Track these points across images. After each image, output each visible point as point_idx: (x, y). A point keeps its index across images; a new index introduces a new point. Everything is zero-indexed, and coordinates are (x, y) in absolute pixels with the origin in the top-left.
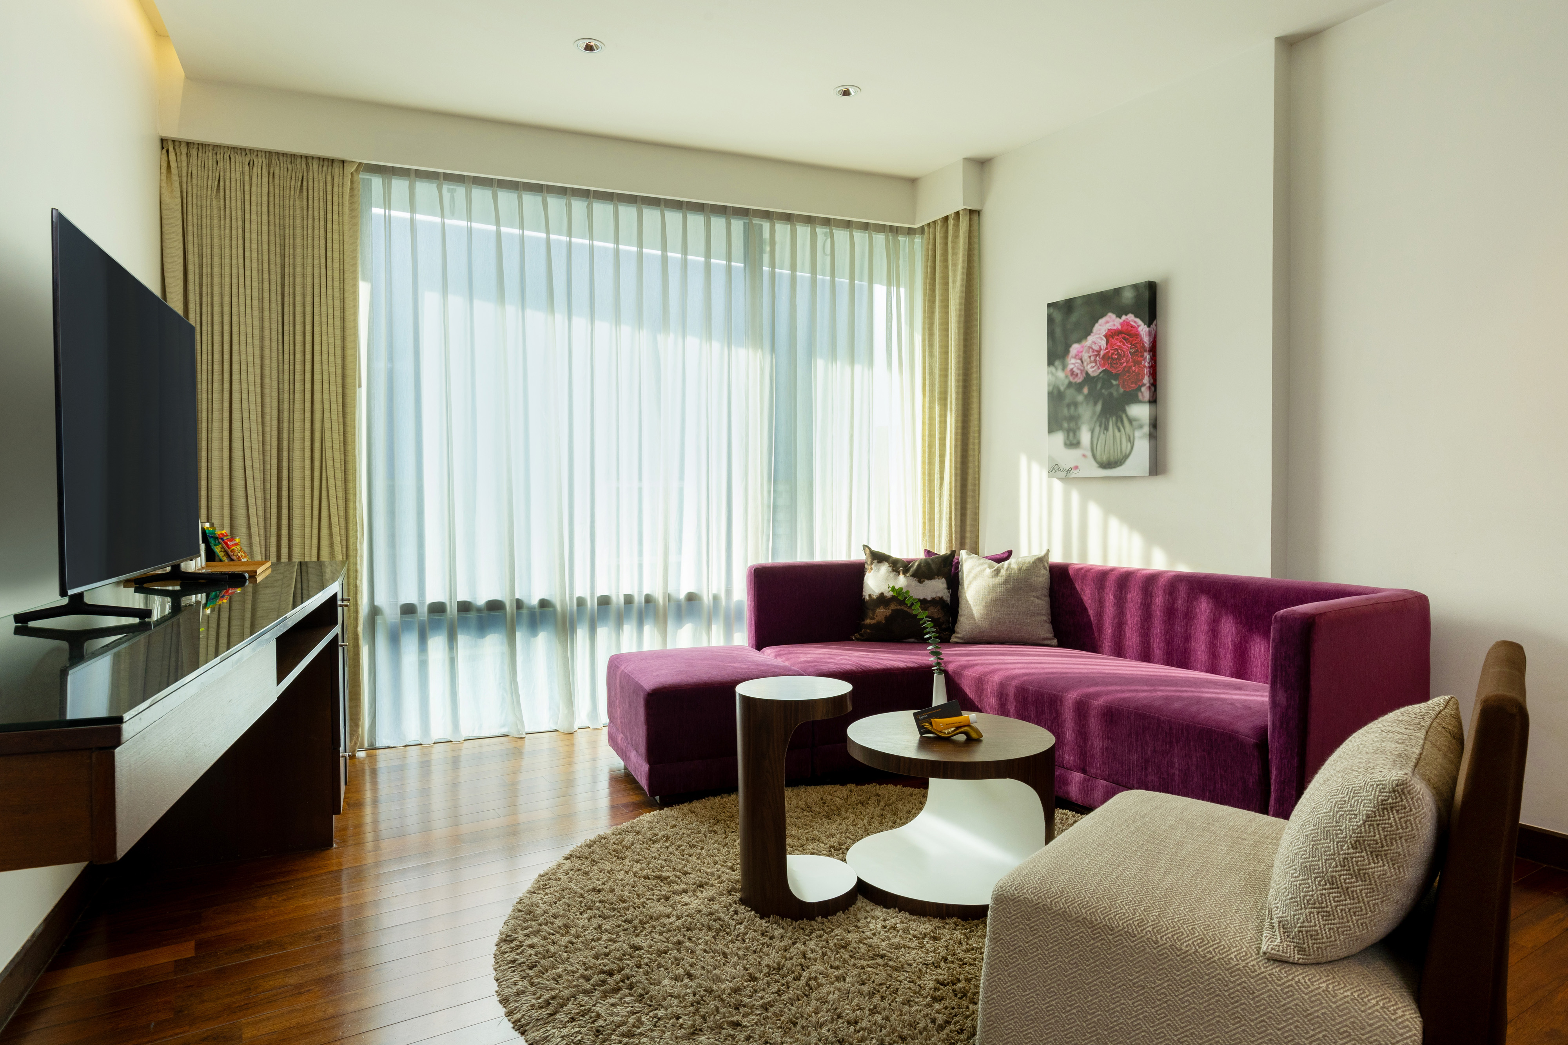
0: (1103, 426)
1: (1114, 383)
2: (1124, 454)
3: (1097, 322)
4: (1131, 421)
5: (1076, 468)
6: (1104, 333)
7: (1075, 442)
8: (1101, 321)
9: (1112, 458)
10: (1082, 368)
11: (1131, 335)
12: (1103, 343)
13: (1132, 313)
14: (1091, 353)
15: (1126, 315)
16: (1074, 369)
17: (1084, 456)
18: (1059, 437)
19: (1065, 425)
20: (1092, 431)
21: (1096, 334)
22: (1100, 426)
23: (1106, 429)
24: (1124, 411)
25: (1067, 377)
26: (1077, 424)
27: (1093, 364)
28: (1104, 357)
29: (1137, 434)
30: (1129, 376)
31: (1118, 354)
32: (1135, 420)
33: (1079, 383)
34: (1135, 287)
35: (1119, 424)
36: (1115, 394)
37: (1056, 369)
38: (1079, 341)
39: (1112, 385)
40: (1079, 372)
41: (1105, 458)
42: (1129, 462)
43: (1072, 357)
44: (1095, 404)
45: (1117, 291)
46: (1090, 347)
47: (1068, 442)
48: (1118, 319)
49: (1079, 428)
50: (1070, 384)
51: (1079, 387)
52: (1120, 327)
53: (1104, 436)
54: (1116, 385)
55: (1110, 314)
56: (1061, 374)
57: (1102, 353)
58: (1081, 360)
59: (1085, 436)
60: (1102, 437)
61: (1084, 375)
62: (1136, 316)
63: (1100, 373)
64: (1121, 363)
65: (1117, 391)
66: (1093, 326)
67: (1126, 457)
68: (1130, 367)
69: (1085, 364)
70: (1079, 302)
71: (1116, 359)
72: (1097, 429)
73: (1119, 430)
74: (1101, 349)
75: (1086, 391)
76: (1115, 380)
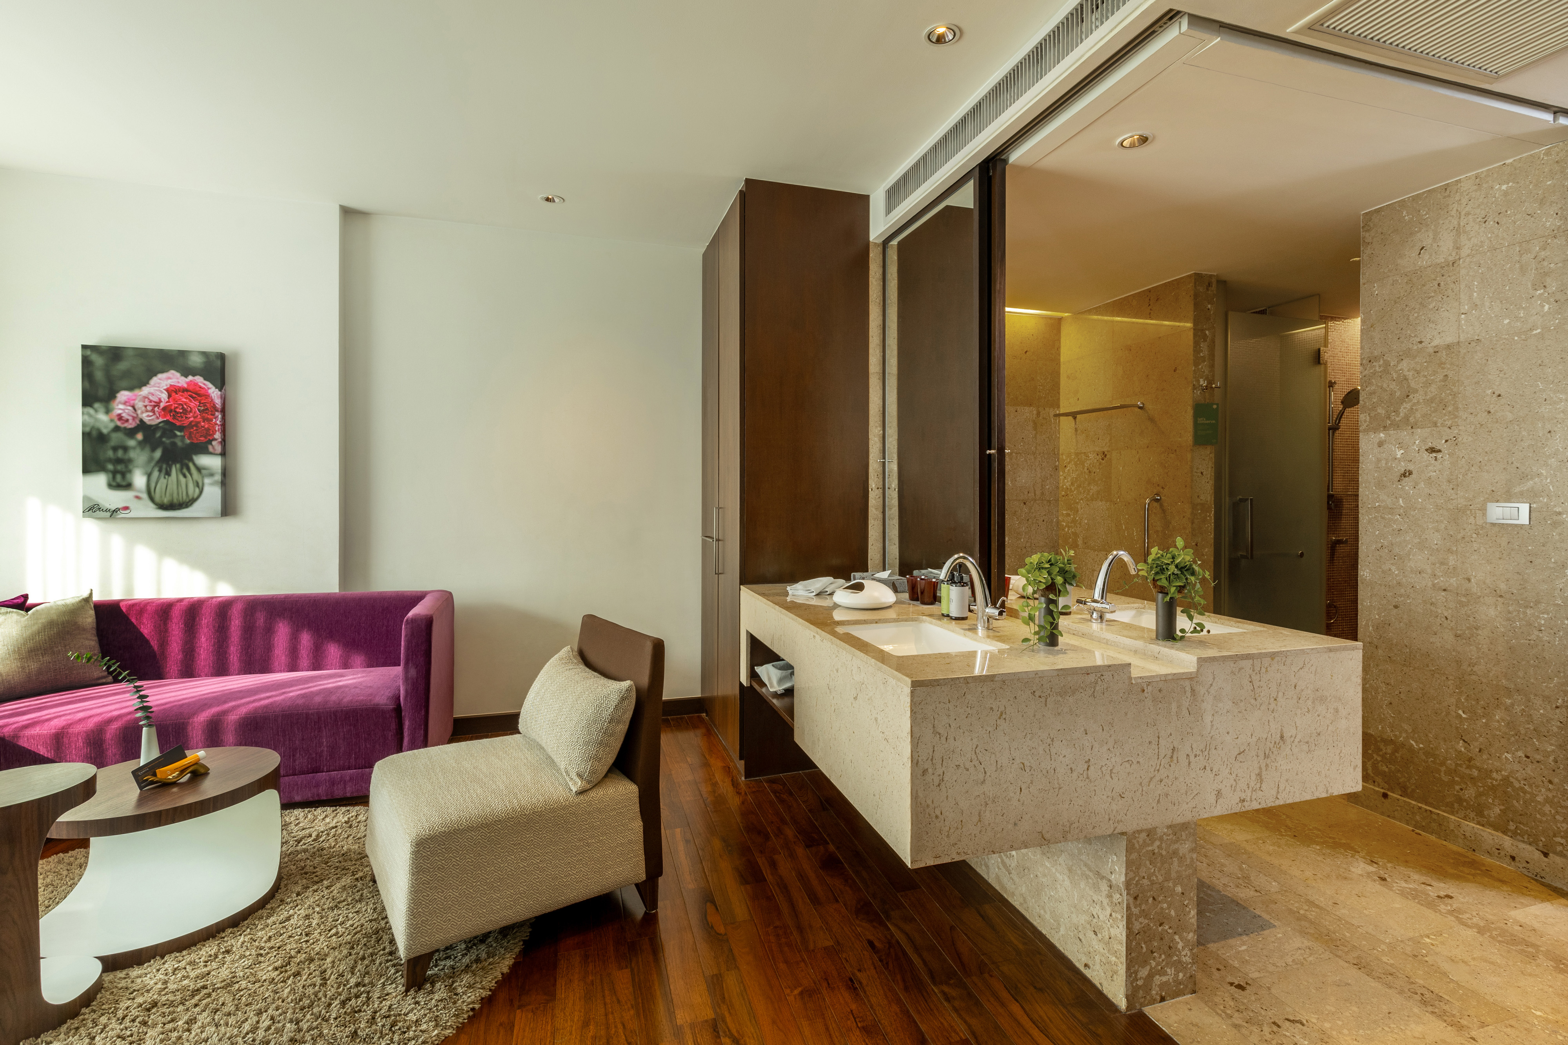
0: (164, 471)
1: (178, 433)
2: (191, 497)
3: (155, 375)
4: (199, 469)
5: (126, 508)
6: (165, 388)
7: (124, 483)
8: (160, 376)
9: (175, 501)
10: (135, 415)
11: (199, 395)
12: (164, 396)
13: (201, 375)
14: (147, 403)
15: (194, 375)
16: (123, 415)
17: (137, 497)
18: (100, 480)
19: (110, 467)
20: (149, 476)
21: (154, 386)
22: (160, 471)
23: (168, 474)
24: (192, 460)
25: (112, 420)
26: (126, 467)
27: (151, 414)
28: (164, 409)
29: (207, 481)
30: (196, 430)
31: (183, 408)
32: (205, 469)
33: (130, 429)
34: (204, 354)
35: (185, 471)
36: (179, 444)
37: (96, 411)
38: (131, 389)
39: (176, 436)
40: (130, 418)
41: (166, 500)
42: (196, 505)
43: (120, 403)
44: (153, 450)
45: (183, 354)
46: (145, 397)
47: (114, 484)
48: (183, 378)
49: (130, 471)
50: (117, 429)
51: (131, 433)
52: (185, 386)
53: (165, 481)
54: (181, 436)
55: (172, 372)
56: (103, 417)
57: (162, 405)
58: (133, 407)
59: (139, 480)
60: (163, 481)
61: (138, 422)
62: (205, 379)
63: (160, 423)
64: (186, 418)
65: (183, 441)
66: (151, 378)
67: (193, 501)
68: (199, 422)
69: (139, 412)
70: (131, 353)
71: (181, 413)
72: (156, 474)
73: (185, 476)
74: (160, 401)
75: (140, 436)
76: (180, 431)
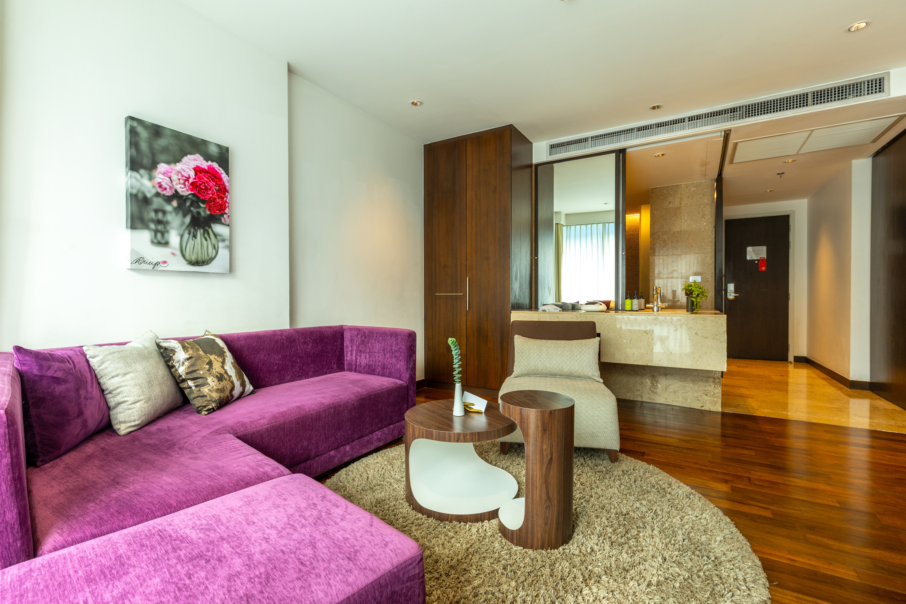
0: (192, 234)
1: (202, 205)
2: (210, 257)
3: (186, 155)
4: (215, 235)
5: (165, 262)
6: (193, 167)
7: (163, 241)
8: (189, 156)
9: (200, 259)
10: (171, 185)
11: (216, 177)
12: (192, 174)
13: (217, 163)
14: (180, 177)
15: (212, 161)
16: (163, 184)
17: (173, 254)
18: (145, 236)
19: (152, 226)
20: (182, 236)
21: (185, 164)
22: (189, 233)
23: (195, 236)
24: (210, 227)
25: (154, 187)
26: (165, 227)
27: (183, 186)
28: (192, 184)
29: (221, 245)
30: (213, 204)
31: (205, 186)
32: (219, 235)
33: (168, 196)
34: (219, 146)
35: (206, 235)
36: (203, 214)
37: (142, 176)
38: (168, 163)
39: (200, 207)
40: (168, 187)
41: (193, 258)
42: (214, 262)
43: (160, 173)
44: (185, 216)
45: (205, 143)
46: (179, 172)
47: (156, 241)
48: (205, 162)
49: (168, 232)
50: (158, 195)
51: (169, 199)
52: (207, 168)
53: (193, 242)
54: (203, 208)
55: (198, 155)
56: (147, 183)
57: (191, 180)
58: (170, 178)
59: (174, 238)
60: (191, 242)
61: (174, 192)
62: (219, 166)
63: (189, 195)
64: (207, 194)
65: (205, 212)
66: (183, 157)
67: (212, 259)
68: (215, 199)
69: (174, 183)
70: (168, 133)
71: (203, 189)
72: (186, 236)
73: (206, 240)
74: (189, 177)
75: (175, 203)
76: (203, 204)
